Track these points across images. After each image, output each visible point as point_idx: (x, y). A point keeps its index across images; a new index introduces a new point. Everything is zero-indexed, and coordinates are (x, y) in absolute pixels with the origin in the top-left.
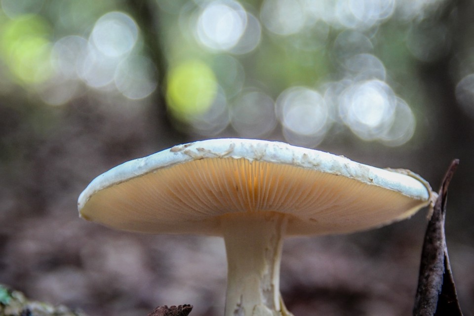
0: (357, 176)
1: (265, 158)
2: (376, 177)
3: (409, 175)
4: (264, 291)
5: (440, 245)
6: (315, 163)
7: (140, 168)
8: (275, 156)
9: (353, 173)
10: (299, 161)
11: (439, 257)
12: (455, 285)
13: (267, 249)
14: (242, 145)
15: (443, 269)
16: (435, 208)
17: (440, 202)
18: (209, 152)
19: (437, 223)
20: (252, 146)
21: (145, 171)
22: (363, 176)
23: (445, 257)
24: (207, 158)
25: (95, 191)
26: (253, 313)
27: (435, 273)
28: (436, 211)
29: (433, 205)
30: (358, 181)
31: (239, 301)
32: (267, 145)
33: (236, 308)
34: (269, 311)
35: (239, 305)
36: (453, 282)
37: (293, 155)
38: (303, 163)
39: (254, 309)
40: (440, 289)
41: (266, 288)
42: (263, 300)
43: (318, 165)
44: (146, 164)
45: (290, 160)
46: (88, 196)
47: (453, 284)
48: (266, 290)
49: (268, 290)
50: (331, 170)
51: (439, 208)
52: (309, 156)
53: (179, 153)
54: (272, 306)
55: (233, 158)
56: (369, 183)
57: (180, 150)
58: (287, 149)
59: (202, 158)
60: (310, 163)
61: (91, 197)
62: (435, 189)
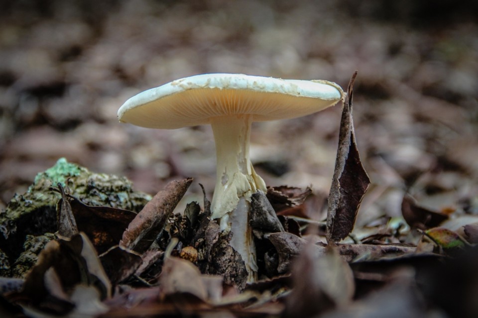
0: (290, 92)
1: (230, 87)
2: (302, 91)
3: (327, 84)
4: (240, 163)
5: (349, 127)
6: (261, 87)
7: (153, 96)
8: (236, 85)
9: (287, 91)
10: (251, 87)
11: (347, 136)
12: (359, 152)
13: (240, 137)
14: (215, 79)
15: (350, 143)
16: (345, 103)
17: (348, 99)
18: (195, 84)
19: (347, 113)
20: (221, 80)
21: (156, 98)
22: (293, 92)
23: (352, 135)
24: (194, 89)
25: (127, 110)
26: (234, 178)
27: (344, 146)
28: (346, 106)
29: (344, 101)
30: (290, 95)
31: (224, 171)
32: (230, 78)
33: (223, 175)
34: (245, 176)
35: (224, 174)
36: (357, 150)
37: (248, 83)
38: (254, 88)
39: (234, 175)
40: (347, 157)
41: (241, 161)
42: (240, 169)
43: (263, 88)
44: (157, 94)
45: (245, 87)
46: (123, 112)
47: (357, 152)
48: (241, 162)
49: (242, 162)
50: (272, 90)
51: (348, 103)
52: (258, 82)
53: (176, 86)
54: (245, 172)
55: (210, 88)
56: (298, 96)
57: (177, 84)
58: (243, 79)
59: (191, 89)
60: (258, 87)
61: (124, 113)
62: (345, 91)
